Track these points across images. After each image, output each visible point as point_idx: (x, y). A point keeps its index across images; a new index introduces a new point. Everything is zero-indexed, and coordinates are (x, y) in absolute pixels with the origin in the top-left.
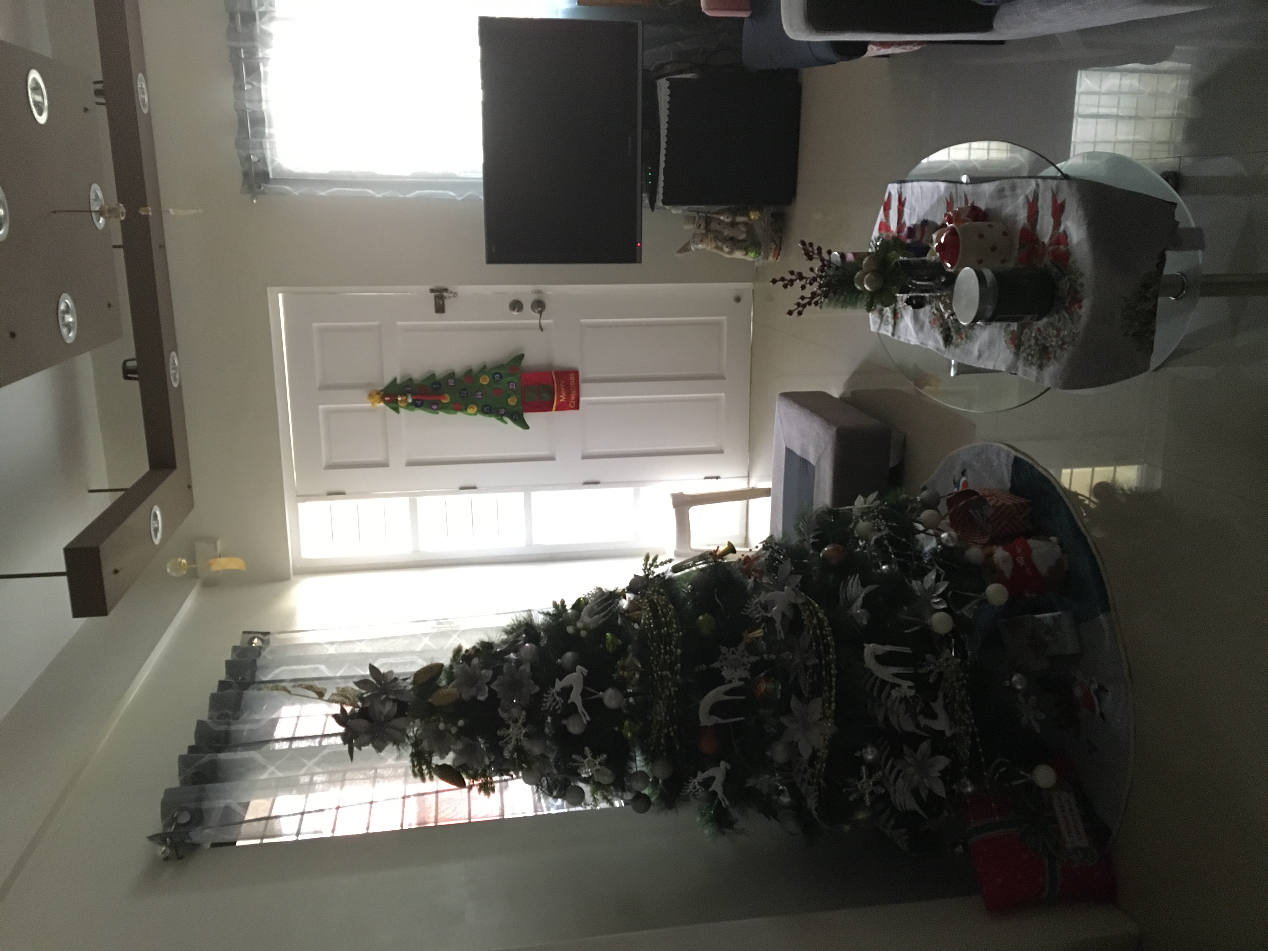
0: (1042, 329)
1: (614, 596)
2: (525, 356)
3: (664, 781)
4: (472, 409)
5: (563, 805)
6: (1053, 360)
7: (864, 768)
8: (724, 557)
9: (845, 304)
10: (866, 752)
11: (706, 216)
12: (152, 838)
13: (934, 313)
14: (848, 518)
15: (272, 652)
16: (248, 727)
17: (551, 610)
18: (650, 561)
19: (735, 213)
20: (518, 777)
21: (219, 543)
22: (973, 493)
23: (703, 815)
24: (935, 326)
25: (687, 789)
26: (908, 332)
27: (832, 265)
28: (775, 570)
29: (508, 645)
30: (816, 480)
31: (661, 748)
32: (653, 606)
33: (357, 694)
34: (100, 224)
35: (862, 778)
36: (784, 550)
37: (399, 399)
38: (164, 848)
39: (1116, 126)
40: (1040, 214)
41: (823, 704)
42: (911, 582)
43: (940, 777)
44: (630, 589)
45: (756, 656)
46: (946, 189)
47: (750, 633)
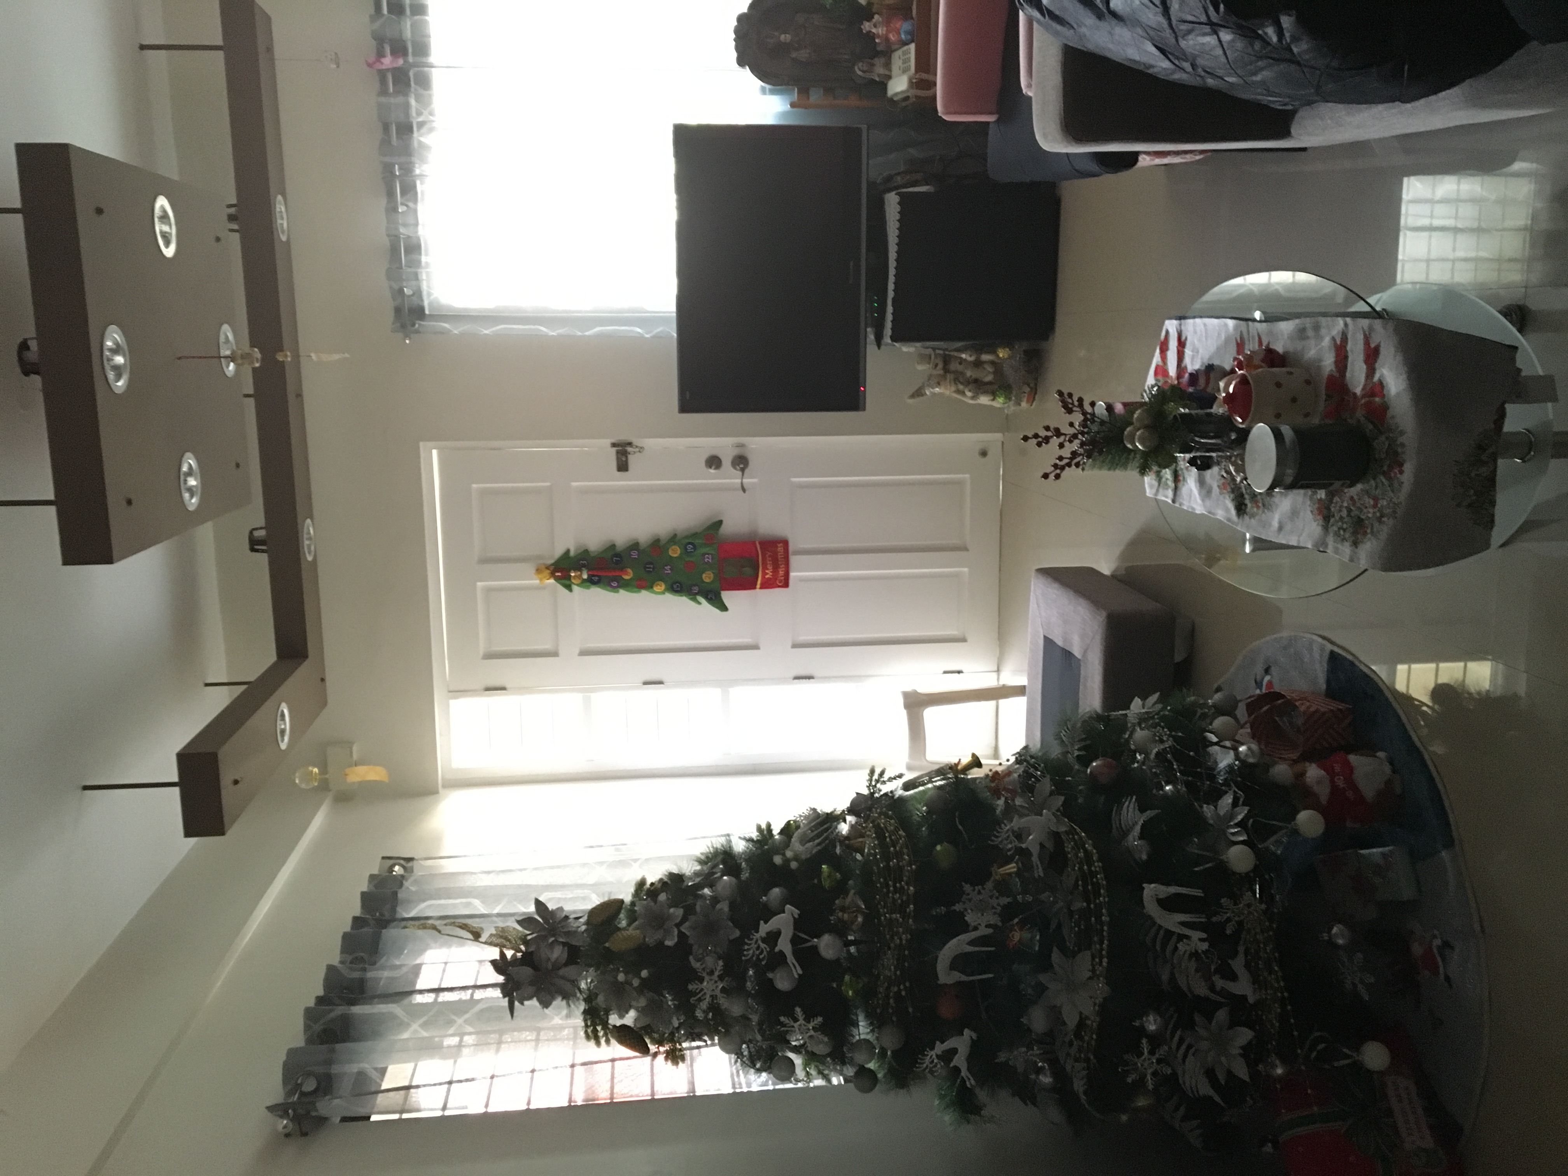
0: (1355, 497)
1: (831, 819)
2: (724, 523)
3: (892, 1052)
4: (659, 587)
5: (767, 1081)
6: (1369, 536)
7: (1144, 1041)
8: (967, 772)
9: (1113, 465)
10: (1148, 1021)
11: (944, 354)
12: (271, 1109)
13: (1223, 476)
14: (1122, 726)
15: (416, 882)
16: (386, 974)
17: (755, 835)
18: (876, 777)
19: (979, 349)
20: (713, 1045)
21: (355, 748)
22: (1280, 696)
23: (942, 1097)
24: (1225, 491)
25: (923, 1063)
26: (1192, 498)
27: (1096, 419)
28: (1031, 789)
29: (701, 878)
30: (1082, 676)
31: (890, 1011)
32: (880, 833)
33: (520, 935)
34: (229, 371)
35: (1143, 1054)
36: (1042, 765)
37: (573, 574)
38: (285, 1122)
39: (1455, 241)
40: (1350, 359)
41: (1093, 957)
42: (1202, 807)
43: (1241, 1055)
44: (851, 810)
45: (1008, 897)
46: (1236, 328)
47: (1002, 867)
